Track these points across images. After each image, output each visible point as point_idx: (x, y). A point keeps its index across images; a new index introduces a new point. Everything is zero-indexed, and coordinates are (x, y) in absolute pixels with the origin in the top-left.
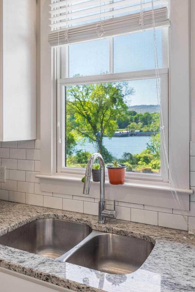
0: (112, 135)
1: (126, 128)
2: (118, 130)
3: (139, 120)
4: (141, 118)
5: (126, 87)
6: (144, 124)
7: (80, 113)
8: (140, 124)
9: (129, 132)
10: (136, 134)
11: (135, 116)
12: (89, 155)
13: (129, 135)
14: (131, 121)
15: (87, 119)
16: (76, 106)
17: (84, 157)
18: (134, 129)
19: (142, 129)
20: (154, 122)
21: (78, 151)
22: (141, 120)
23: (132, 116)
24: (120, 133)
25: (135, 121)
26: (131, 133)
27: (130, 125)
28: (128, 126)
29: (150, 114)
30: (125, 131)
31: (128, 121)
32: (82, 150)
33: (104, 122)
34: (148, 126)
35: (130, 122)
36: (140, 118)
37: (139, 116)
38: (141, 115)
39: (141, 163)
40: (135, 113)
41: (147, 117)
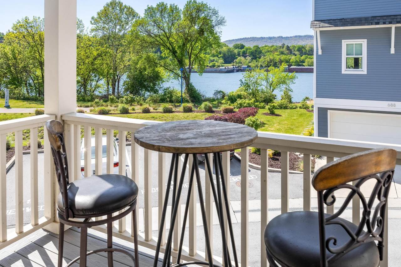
0: (203, 70)
1: (232, 63)
2: (223, 65)
3: (248, 54)
4: (250, 52)
5: (216, 16)
6: (252, 59)
7: (165, 46)
8: (249, 58)
9: (236, 67)
10: (243, 69)
11: (243, 50)
12: (175, 94)
13: (236, 71)
14: (239, 55)
15: (172, 52)
16: (160, 38)
17: (169, 95)
18: (241, 64)
19: (250, 64)
20: (264, 56)
21: (165, 89)
22: (249, 54)
23: (240, 50)
24: (225, 68)
25: (243, 56)
26: (238, 68)
27: (237, 60)
28: (235, 60)
29: (260, 47)
30: (230, 66)
31: (235, 55)
32: (170, 87)
33: (192, 56)
34: (256, 61)
35: (237, 56)
36: (248, 52)
37: (247, 49)
38: (250, 49)
39: (225, 102)
40: (242, 47)
41: (256, 51)
